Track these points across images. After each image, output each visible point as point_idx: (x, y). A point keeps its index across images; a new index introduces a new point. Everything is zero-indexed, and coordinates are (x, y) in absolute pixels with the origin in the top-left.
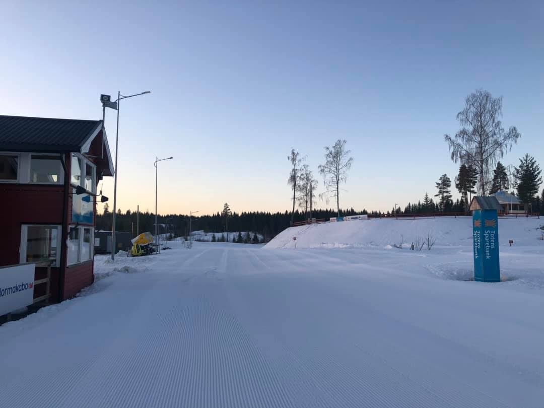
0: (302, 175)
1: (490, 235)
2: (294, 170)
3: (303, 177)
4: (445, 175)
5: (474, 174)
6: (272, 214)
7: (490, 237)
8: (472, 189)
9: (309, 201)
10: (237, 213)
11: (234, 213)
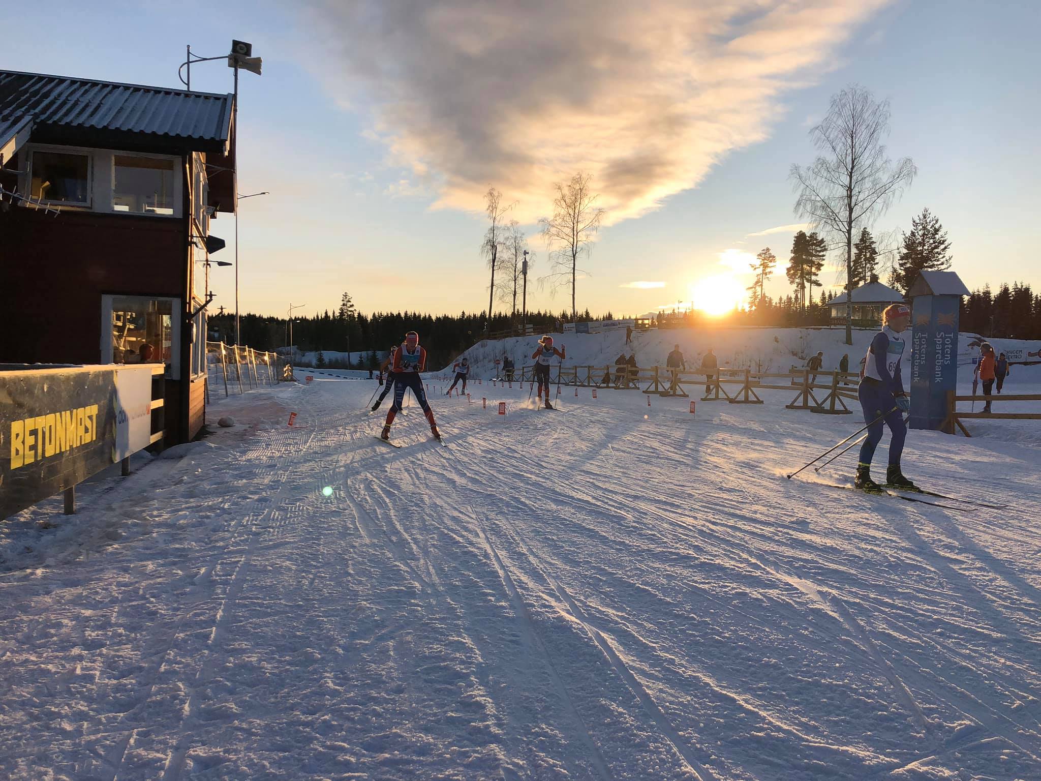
0: (507, 239)
1: (943, 341)
2: (493, 230)
3: (508, 243)
4: (768, 249)
5: (819, 249)
6: (434, 318)
7: (943, 344)
8: (814, 278)
9: (520, 292)
10: (363, 314)
11: (359, 314)
